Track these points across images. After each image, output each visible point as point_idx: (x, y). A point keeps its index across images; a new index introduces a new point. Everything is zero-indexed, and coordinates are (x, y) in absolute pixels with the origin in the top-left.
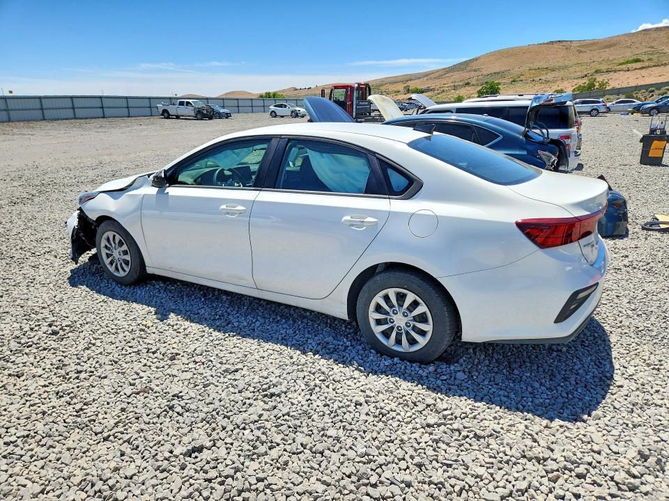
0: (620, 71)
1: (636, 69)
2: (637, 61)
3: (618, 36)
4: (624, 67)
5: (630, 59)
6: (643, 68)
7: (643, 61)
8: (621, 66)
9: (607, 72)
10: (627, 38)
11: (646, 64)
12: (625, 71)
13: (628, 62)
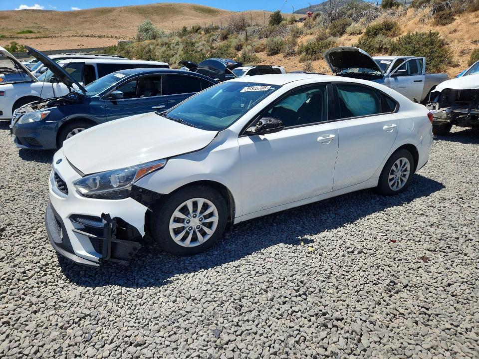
0: (21, 38)
1: (32, 38)
2: (30, 32)
3: (7, 11)
4: (22, 35)
5: (25, 30)
6: (37, 38)
7: (35, 33)
8: (19, 35)
9: (11, 38)
10: (14, 14)
11: (38, 35)
12: (25, 39)
13: (23, 32)
